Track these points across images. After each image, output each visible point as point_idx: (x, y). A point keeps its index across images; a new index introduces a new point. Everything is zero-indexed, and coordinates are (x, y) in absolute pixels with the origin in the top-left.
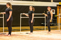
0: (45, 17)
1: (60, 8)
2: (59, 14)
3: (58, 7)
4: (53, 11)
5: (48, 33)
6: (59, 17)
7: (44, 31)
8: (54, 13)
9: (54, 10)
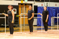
0: (5, 18)
1: (22, 7)
2: (21, 14)
3: (20, 6)
4: (14, 10)
5: (10, 35)
6: (21, 17)
7: (4, 33)
8: (16, 13)
9: (16, 9)
